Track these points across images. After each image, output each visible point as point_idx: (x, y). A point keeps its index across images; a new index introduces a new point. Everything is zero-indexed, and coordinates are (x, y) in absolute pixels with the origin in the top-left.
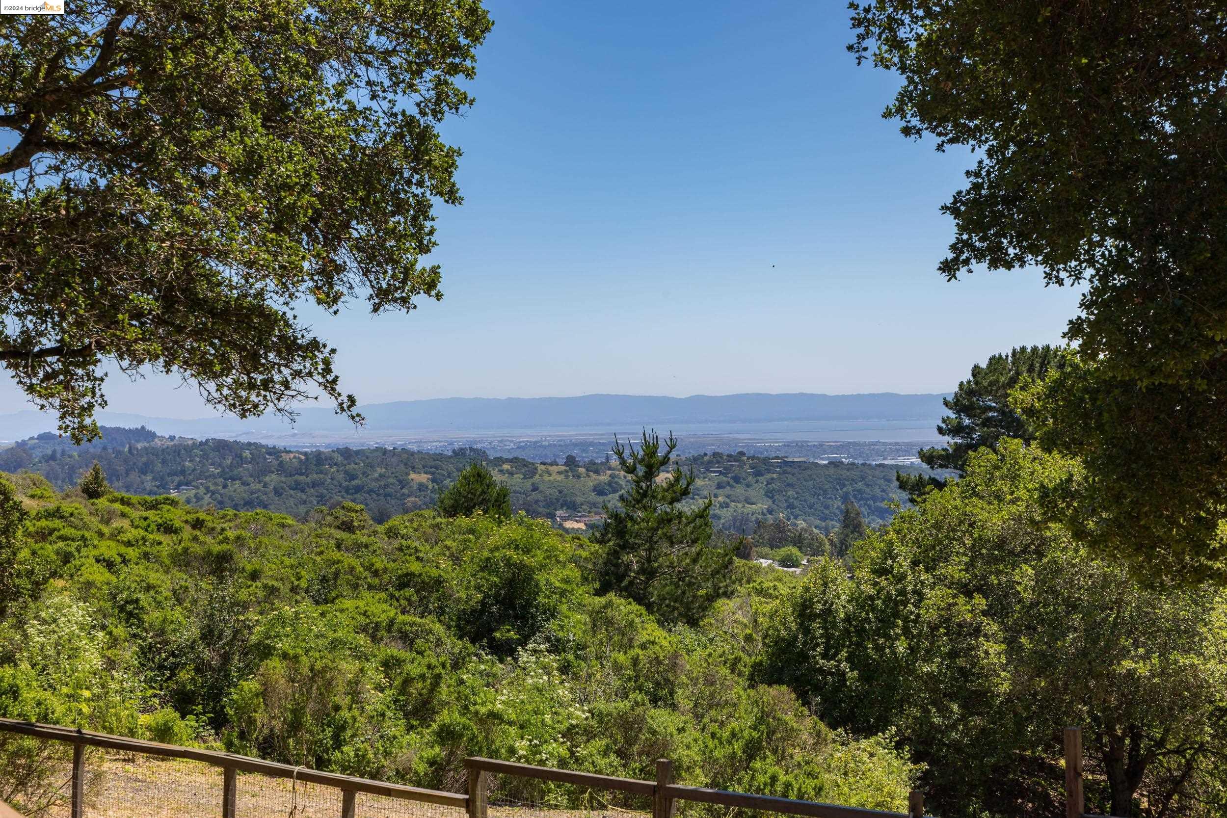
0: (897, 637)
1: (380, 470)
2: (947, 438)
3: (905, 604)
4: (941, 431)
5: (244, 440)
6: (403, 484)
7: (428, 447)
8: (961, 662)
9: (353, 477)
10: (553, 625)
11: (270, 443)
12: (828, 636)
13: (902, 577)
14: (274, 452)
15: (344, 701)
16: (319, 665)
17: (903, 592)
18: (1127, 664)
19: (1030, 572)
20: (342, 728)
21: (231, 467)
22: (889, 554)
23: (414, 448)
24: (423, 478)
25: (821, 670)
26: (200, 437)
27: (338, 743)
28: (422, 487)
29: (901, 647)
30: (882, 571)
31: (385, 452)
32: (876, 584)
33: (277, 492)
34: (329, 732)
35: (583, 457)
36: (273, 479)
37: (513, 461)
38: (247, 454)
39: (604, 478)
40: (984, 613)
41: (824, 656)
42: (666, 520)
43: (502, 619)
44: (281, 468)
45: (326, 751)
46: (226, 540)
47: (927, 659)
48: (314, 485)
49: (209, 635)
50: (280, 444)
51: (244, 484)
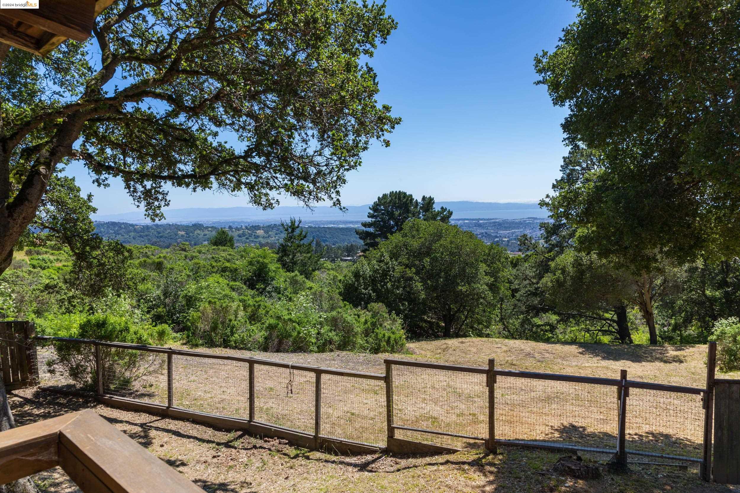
0: (388, 282)
1: (169, 231)
2: (370, 219)
3: (389, 271)
4: (368, 217)
5: (122, 222)
6: (176, 235)
7: (183, 223)
8: (408, 289)
9: (159, 233)
10: (274, 282)
11: (131, 222)
12: (364, 283)
13: (387, 263)
14: (132, 225)
15: (232, 317)
16: (224, 305)
17: (388, 268)
18: (460, 288)
19: (428, 260)
20: (233, 327)
21: (117, 230)
22: (382, 255)
23: (179, 224)
24: (183, 233)
25: (363, 294)
26: (106, 221)
27: (232, 333)
28: (182, 236)
29: (389, 285)
30: (380, 261)
31: (170, 225)
32: (379, 265)
33: (134, 238)
34: (229, 330)
35: (234, 226)
36: (132, 234)
37: (212, 227)
38: (123, 226)
39: (241, 232)
40: (414, 273)
41: (364, 289)
42: (299, 246)
43: (258, 281)
44: (135, 230)
45: (229, 337)
46: (160, 257)
47: (398, 288)
48: (146, 236)
49: (166, 294)
50: (134, 223)
51: (123, 236)
